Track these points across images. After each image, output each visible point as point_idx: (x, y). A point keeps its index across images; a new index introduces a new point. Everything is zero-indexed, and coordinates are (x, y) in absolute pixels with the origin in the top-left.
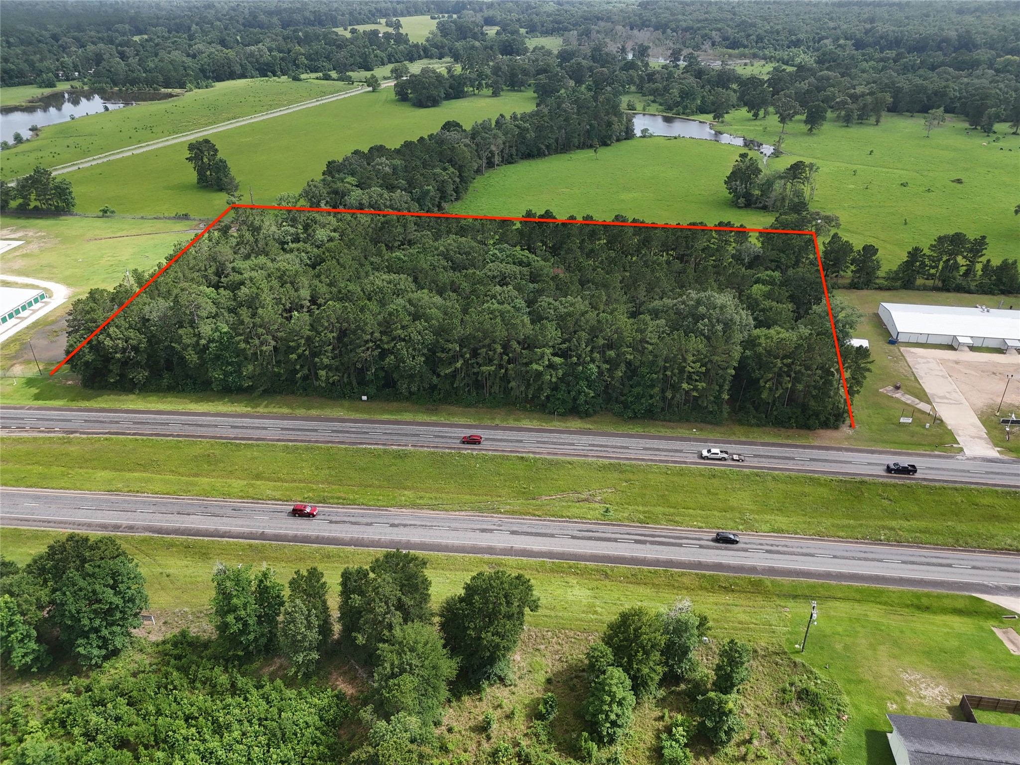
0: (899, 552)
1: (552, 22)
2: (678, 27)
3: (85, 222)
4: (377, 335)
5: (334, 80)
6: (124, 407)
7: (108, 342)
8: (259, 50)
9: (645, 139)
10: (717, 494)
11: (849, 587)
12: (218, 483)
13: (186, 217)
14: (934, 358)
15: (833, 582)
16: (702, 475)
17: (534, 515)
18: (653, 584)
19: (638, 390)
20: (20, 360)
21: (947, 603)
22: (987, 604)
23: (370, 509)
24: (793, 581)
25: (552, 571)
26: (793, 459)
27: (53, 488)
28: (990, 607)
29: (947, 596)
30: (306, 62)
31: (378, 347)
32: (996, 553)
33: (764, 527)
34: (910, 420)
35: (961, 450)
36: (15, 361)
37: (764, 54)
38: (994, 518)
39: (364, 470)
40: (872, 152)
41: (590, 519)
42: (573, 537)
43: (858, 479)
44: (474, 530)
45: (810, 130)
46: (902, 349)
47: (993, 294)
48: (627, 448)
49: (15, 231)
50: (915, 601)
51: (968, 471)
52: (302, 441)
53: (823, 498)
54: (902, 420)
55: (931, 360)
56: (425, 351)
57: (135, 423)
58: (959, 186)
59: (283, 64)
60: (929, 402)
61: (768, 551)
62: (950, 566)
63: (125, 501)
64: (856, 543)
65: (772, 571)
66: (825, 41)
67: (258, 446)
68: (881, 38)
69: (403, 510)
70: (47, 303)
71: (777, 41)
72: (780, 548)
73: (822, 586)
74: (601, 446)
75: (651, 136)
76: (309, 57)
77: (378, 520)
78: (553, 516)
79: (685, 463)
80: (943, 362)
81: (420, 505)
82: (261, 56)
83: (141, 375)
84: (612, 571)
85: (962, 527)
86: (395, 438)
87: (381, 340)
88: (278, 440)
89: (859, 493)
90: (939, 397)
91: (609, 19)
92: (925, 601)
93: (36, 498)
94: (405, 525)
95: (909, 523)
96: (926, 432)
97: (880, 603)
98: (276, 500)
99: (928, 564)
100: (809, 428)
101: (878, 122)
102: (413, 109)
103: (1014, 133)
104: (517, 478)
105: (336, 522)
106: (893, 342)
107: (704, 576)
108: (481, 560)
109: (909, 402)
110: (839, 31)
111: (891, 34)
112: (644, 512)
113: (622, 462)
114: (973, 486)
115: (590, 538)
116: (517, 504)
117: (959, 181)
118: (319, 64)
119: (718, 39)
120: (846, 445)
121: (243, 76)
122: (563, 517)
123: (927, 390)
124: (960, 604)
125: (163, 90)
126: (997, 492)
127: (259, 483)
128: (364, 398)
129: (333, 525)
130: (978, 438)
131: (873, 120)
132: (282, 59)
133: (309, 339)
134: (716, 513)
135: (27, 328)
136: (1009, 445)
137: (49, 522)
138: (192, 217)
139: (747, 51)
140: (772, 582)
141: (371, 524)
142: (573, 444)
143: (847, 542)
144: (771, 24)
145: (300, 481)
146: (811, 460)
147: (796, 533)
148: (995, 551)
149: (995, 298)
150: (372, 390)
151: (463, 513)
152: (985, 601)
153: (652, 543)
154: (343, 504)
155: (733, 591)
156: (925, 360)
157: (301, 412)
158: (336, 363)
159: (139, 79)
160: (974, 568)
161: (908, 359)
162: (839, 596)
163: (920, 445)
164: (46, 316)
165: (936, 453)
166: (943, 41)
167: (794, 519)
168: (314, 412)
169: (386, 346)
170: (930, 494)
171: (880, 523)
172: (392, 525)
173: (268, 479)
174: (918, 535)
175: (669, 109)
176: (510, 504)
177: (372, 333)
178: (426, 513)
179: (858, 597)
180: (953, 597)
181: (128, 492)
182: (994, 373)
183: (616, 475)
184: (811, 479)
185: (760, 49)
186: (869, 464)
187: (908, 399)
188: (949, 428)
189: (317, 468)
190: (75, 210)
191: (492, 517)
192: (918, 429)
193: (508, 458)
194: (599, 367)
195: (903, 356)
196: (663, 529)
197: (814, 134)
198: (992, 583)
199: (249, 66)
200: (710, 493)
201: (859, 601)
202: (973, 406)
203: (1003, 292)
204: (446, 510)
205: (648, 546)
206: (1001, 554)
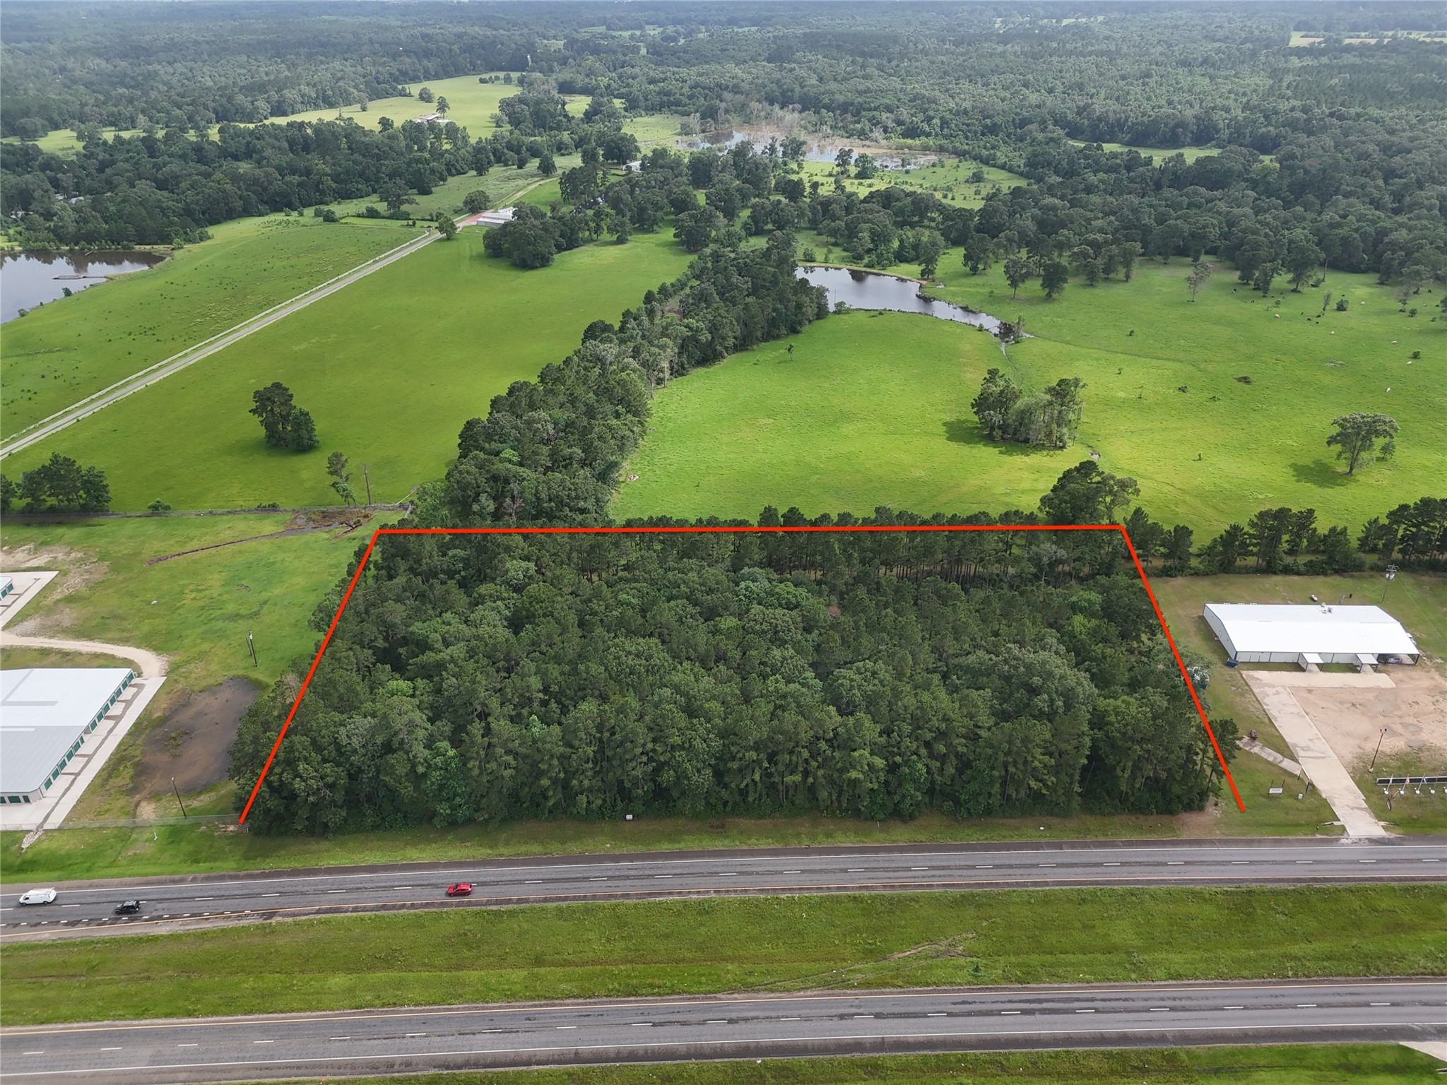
0: (1311, 991)
1: (659, 93)
2: (832, 101)
3: (131, 526)
4: (650, 746)
5: (383, 217)
6: (324, 864)
7: (298, 784)
8: (267, 175)
9: (842, 316)
10: (1094, 927)
11: (1270, 1049)
12: (492, 976)
13: (274, 508)
14: (1284, 687)
15: (1252, 1045)
16: (1070, 901)
17: (894, 986)
18: (1059, 1074)
19: (973, 787)
20: (145, 793)
21: (1377, 1058)
22: (1418, 1055)
23: (695, 999)
24: (1209, 1048)
25: (938, 1069)
26: (1165, 864)
27: (282, 1012)
28: (1421, 1059)
29: (1374, 1049)
30: (334, 185)
31: (651, 760)
32: (1411, 980)
33: (1160, 973)
34: (1280, 791)
35: (1343, 829)
36: (138, 797)
37: (954, 147)
38: (1397, 927)
39: (667, 936)
40: (1132, 332)
41: (960, 984)
42: (950, 1015)
43: (1244, 887)
44: (831, 1017)
45: (1049, 295)
46: (1244, 673)
47: (1326, 575)
48: (973, 867)
49: (35, 552)
50: (1343, 1060)
51: (1358, 862)
52: (575, 898)
53: (1213, 920)
54: (1271, 791)
55: (1280, 689)
56: (713, 762)
57: (349, 890)
58: (1247, 387)
59: (303, 192)
60: (1293, 758)
61: (1172, 1009)
62: (1367, 1005)
63: (384, 1021)
64: (1264, 984)
65: (1184, 1038)
66: (1030, 127)
67: (523, 911)
68: (1100, 119)
69: (736, 996)
70: (140, 687)
71: (968, 125)
72: (1183, 1003)
73: (1241, 1051)
74: (943, 868)
75: (848, 311)
76: (336, 178)
77: (711, 1016)
78: (917, 984)
79: (1047, 884)
80: (1295, 690)
81: (753, 985)
82: (271, 183)
83: (335, 816)
84: (1008, 1060)
85: (1369, 947)
86: (690, 880)
87: (654, 750)
88: (546, 900)
89: (1251, 910)
90: (1303, 749)
91: (736, 90)
92: (1352, 1058)
93: (265, 1030)
94: (746, 1020)
95: (1312, 947)
96: (1300, 806)
97: (1306, 1067)
98: (575, 997)
99: (1345, 1005)
100: (1171, 813)
101: (1128, 277)
102: (515, 273)
103: (1295, 291)
104: (857, 930)
105: (661, 1024)
106: (1232, 664)
107: (1110, 1053)
108: (853, 1062)
109: (1271, 759)
110: (1045, 110)
111: (1111, 115)
112: (1019, 965)
113: (975, 890)
114: (1367, 884)
115: (969, 1014)
116: (867, 969)
117: (1245, 380)
118: (353, 187)
119: (891, 124)
120: (1217, 835)
121: (247, 212)
122: (928, 984)
123: (1287, 740)
124: (1390, 1058)
125: (137, 247)
126: (1394, 889)
127: (542, 970)
128: (629, 817)
129: (659, 1029)
130: (1358, 808)
131: (1121, 274)
132: (300, 185)
133: (563, 758)
134: (1099, 956)
135: (130, 734)
136: (1393, 816)
137: (298, 1068)
138: (282, 507)
139: (931, 142)
140: (1188, 1053)
141: (703, 1022)
142: (908, 869)
143: (1255, 984)
144: (957, 99)
145: (594, 963)
146: (1187, 863)
147: (1196, 979)
148: (1409, 978)
149: (1330, 580)
150: (639, 807)
151: (809, 993)
152: (1414, 1050)
153: (1043, 1012)
154: (660, 995)
155: (1148, 1072)
156: (1273, 690)
157: (556, 849)
158: (597, 783)
159: (99, 233)
160: (1393, 1005)
161: (1255, 691)
162: (1262, 1063)
163: (1299, 825)
164: (148, 711)
165: (1318, 836)
166: (1177, 125)
167: (1189, 956)
168: (574, 848)
169: (662, 759)
170: (1325, 901)
171: (1282, 950)
172: (731, 1021)
173: (552, 964)
174: (1325, 963)
175: (858, 258)
176: (860, 971)
177: (644, 745)
178: (764, 998)
179: (1282, 1061)
180: (1382, 1049)
181: (383, 1006)
182: (1353, 705)
183: (971, 912)
184: (1194, 893)
185: (945, 137)
186: (1252, 863)
187: (1270, 755)
188: (1324, 796)
189: (608, 940)
190: (111, 506)
191: (845, 994)
192: (1290, 801)
193: (838, 900)
194: (927, 765)
195: (1247, 685)
196: (1046, 990)
197: (1055, 300)
198: (1416, 1024)
199: (254, 198)
200: (1085, 926)
201: (1285, 1068)
202: (1341, 758)
203: (1337, 572)
204: (789, 991)
205: (1038, 1017)
206: (1417, 980)
